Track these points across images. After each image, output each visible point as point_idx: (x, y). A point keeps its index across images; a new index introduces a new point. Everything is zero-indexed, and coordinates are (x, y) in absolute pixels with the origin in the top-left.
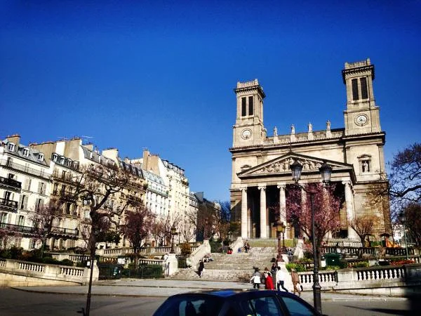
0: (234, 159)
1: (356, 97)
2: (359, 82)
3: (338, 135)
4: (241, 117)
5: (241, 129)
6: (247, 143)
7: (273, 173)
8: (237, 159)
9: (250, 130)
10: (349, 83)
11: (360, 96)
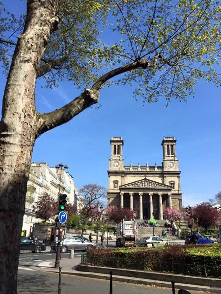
0: (109, 176)
1: (169, 154)
2: (170, 146)
3: (160, 170)
4: (113, 155)
5: (113, 161)
6: (117, 169)
7: (137, 187)
8: (111, 177)
9: (118, 162)
10: (166, 146)
11: (170, 154)
